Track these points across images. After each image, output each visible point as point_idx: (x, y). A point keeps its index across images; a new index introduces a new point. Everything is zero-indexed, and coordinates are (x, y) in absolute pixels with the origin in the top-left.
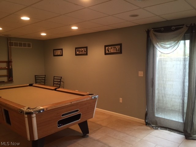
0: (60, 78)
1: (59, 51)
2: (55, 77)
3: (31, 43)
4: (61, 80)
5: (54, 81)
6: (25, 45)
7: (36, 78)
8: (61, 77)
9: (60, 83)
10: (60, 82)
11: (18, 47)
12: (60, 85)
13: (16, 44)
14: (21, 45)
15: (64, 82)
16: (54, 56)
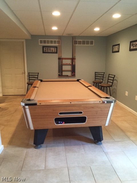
0: (113, 76)
1: (117, 46)
2: (110, 75)
3: (94, 41)
4: (114, 78)
5: (108, 79)
6: (88, 43)
7: (95, 74)
8: (115, 76)
9: (113, 82)
10: (113, 80)
11: (82, 45)
12: (112, 84)
13: (80, 43)
14: (84, 43)
15: (117, 81)
16: (113, 52)
